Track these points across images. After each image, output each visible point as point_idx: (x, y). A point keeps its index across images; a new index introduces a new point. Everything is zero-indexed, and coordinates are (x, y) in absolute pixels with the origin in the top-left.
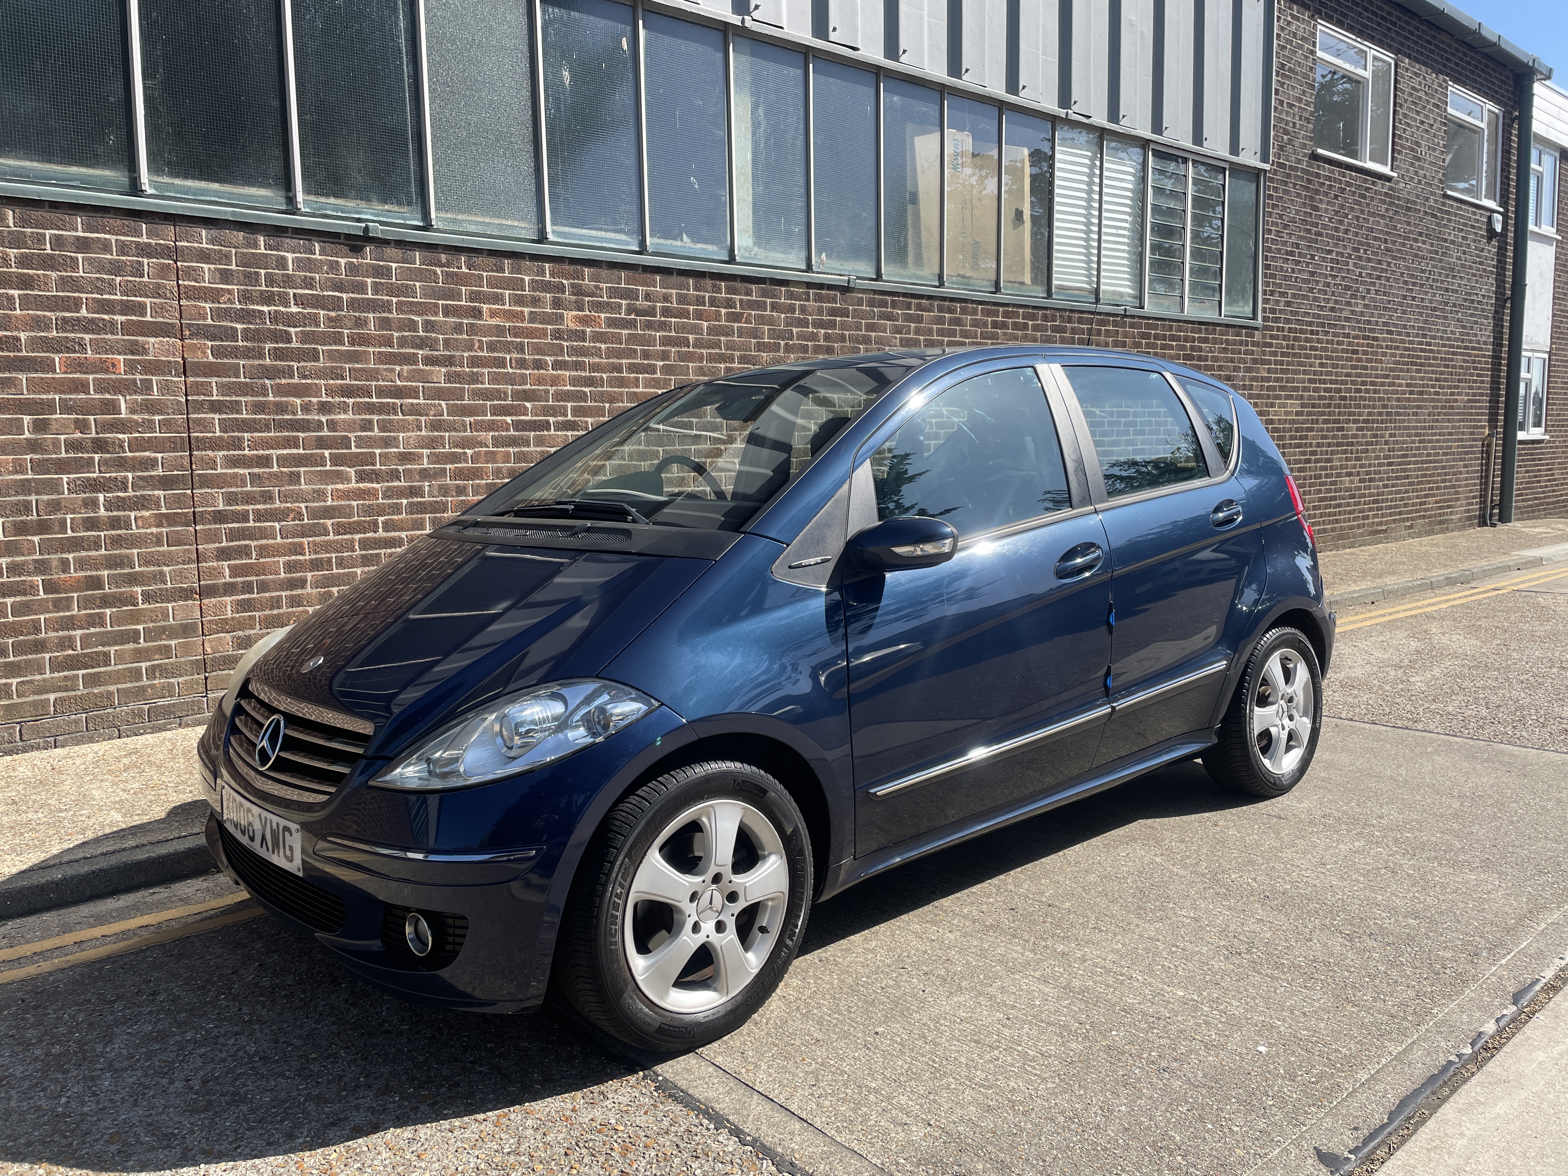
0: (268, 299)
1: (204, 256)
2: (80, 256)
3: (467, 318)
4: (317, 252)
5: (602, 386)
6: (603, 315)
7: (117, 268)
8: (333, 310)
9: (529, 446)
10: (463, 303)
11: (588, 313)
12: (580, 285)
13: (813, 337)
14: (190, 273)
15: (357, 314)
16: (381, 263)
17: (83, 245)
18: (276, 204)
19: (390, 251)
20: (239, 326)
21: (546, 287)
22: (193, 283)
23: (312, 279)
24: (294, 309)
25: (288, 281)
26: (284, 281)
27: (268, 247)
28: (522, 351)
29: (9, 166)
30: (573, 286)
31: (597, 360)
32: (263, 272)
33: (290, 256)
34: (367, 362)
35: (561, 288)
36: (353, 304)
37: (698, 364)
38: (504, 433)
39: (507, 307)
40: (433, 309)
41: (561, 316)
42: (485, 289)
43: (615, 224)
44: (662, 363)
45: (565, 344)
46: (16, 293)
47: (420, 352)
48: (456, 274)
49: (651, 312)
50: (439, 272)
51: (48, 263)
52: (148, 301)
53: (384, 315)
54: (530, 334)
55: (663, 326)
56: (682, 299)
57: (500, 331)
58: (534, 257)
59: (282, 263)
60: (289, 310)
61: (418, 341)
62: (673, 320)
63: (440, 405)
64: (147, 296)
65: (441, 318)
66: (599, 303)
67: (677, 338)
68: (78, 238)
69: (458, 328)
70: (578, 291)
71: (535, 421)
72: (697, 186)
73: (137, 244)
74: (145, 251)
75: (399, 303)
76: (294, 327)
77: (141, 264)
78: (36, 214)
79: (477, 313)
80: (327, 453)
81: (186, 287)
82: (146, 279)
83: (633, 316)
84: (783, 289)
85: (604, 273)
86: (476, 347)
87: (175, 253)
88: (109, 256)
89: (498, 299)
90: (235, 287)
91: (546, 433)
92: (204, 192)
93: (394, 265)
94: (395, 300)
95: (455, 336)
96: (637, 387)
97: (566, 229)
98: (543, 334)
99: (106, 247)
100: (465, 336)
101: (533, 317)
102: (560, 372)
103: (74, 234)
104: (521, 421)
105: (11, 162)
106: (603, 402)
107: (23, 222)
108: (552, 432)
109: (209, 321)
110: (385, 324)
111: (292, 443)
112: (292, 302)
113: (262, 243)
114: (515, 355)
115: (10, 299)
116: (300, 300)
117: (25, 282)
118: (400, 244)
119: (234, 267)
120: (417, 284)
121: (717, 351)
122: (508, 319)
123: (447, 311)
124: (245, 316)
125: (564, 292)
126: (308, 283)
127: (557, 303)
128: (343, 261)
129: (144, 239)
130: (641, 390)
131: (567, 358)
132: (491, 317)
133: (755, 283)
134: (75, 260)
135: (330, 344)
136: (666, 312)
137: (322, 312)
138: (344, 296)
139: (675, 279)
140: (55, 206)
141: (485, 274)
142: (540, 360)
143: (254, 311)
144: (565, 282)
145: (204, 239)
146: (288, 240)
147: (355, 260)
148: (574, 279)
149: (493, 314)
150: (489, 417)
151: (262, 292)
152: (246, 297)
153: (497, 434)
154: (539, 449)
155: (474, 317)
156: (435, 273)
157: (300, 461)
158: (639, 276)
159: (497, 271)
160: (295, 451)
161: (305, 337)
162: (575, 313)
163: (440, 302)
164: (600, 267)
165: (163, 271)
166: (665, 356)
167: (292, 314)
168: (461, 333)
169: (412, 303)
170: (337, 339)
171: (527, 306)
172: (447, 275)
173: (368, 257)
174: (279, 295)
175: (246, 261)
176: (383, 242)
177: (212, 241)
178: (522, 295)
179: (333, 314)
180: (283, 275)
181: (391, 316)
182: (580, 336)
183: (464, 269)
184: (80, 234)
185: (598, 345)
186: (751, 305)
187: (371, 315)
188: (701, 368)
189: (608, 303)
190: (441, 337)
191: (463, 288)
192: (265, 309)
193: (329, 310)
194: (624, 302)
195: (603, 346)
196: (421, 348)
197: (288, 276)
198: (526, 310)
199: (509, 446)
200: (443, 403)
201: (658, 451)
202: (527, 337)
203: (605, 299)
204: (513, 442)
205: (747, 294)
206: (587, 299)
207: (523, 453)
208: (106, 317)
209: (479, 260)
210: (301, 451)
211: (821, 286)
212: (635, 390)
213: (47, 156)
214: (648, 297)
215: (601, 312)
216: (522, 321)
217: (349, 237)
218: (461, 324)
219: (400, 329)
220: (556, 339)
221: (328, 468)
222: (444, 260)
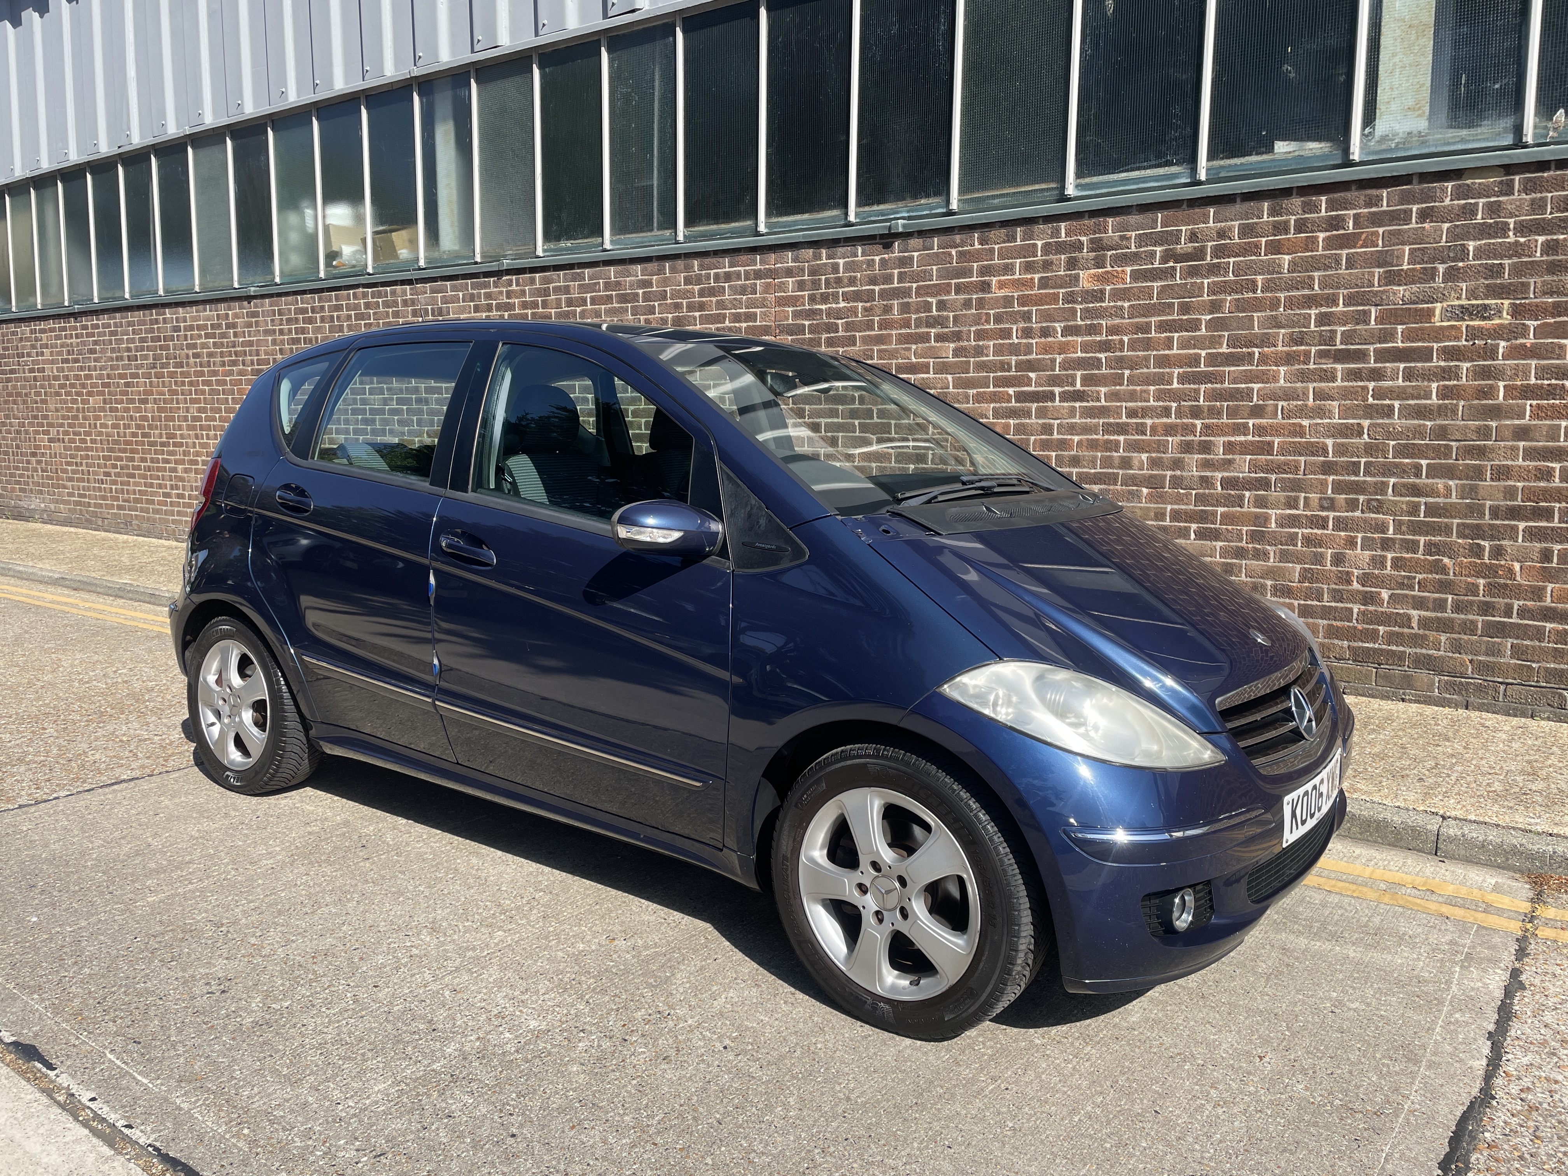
0: (825, 299)
1: (789, 273)
2: (726, 285)
3: (977, 293)
4: (860, 254)
5: (1121, 350)
6: (1128, 269)
7: (743, 290)
8: (868, 302)
9: (1030, 417)
10: (974, 279)
11: (1109, 269)
12: (1101, 239)
13: (1515, 250)
14: (782, 287)
15: (885, 303)
16: (906, 254)
17: (728, 277)
18: (839, 221)
19: (914, 242)
20: (807, 323)
21: (1061, 248)
22: (783, 294)
23: (855, 277)
24: (842, 305)
25: (839, 281)
26: (836, 283)
27: (828, 258)
28: (1029, 319)
29: (700, 231)
30: (1092, 241)
31: (1117, 321)
32: (823, 277)
33: (841, 262)
34: (891, 343)
35: (1079, 246)
36: (883, 294)
37: (1268, 313)
38: (1004, 405)
39: (1017, 276)
40: (946, 289)
41: (1077, 278)
42: (997, 261)
43: (1158, 157)
44: (1209, 317)
45: (1078, 307)
46: (697, 314)
47: (933, 331)
48: (969, 252)
49: (1199, 254)
50: (954, 253)
51: (712, 292)
52: (758, 311)
53: (905, 300)
54: (1039, 300)
55: (1214, 270)
56: (1246, 230)
57: (1008, 301)
58: (1048, 219)
59: (835, 268)
60: (838, 306)
61: (931, 321)
62: (1232, 260)
63: (946, 379)
64: (758, 307)
65: (953, 296)
66: (1125, 255)
67: (1236, 282)
68: (725, 273)
69: (967, 304)
70: (1098, 246)
71: (1038, 392)
72: (1292, 75)
73: (754, 270)
74: (758, 275)
75: (918, 288)
76: (842, 319)
77: (755, 284)
78: (707, 261)
79: (985, 287)
80: (857, 422)
81: (778, 297)
82: (758, 295)
83: (1171, 264)
84: (1450, 185)
85: (1133, 219)
86: (983, 321)
87: (772, 274)
88: (740, 283)
89: (1008, 269)
90: (806, 293)
91: (1050, 404)
92: (795, 223)
93: (916, 254)
94: (915, 285)
95: (964, 312)
96: (1170, 348)
97: (1095, 179)
98: (1055, 298)
99: (738, 275)
100: (974, 311)
101: (1044, 283)
102: (1070, 338)
103: (724, 270)
104: (1022, 392)
105: (701, 228)
106: (1121, 368)
107: (702, 267)
108: (1057, 403)
109: (790, 321)
110: (905, 308)
111: (833, 413)
112: (841, 299)
113: (824, 255)
114: (1022, 325)
115: (695, 318)
116: (846, 297)
117: (702, 307)
118: (921, 233)
119: (806, 278)
120: (934, 268)
121: (1306, 292)
122: (1018, 289)
123: (959, 289)
124: (811, 314)
125: (1081, 249)
126: (852, 281)
127: (1072, 264)
128: (877, 258)
129: (758, 267)
130: (1175, 351)
131: (1080, 323)
132: (1000, 288)
133: (1386, 186)
134: (724, 288)
135: (865, 331)
136: (1219, 252)
137: (860, 304)
138: (877, 288)
139: (1238, 207)
140: (717, 253)
141: (996, 247)
142: (1048, 327)
143: (816, 310)
144: (1084, 239)
145: (788, 259)
146: (840, 249)
147: (886, 256)
148: (1095, 233)
149: (1002, 285)
150: (991, 389)
151: (822, 294)
152: (812, 299)
153: (998, 405)
154: (1040, 421)
155: (983, 290)
156: (950, 254)
157: (839, 427)
158: (1180, 214)
159: (1009, 241)
160: (836, 420)
161: (848, 327)
162: (1092, 271)
163: (953, 281)
164: (1129, 214)
165: (767, 288)
166: (1215, 307)
167: (839, 308)
168: (970, 308)
169: (928, 286)
170: (869, 326)
171: (1039, 272)
172: (961, 254)
173: (896, 252)
174: (833, 295)
175: (813, 272)
176: (906, 235)
177: (794, 261)
178: (1034, 262)
179: (868, 304)
180: (835, 278)
181: (910, 300)
182: (1099, 296)
183: (977, 246)
184: (727, 270)
185: (1119, 303)
186: (1377, 220)
187: (896, 302)
188: (1275, 317)
189: (1136, 254)
190: (951, 314)
191: (975, 265)
192: (824, 307)
193: (866, 302)
194: (1158, 249)
195: (1126, 305)
196: (934, 327)
197: (839, 278)
198: (1037, 277)
199: (1010, 417)
200: (950, 377)
201: (1194, 426)
202: (1036, 304)
203: (1133, 249)
204: (1013, 413)
205: (1369, 204)
206: (1109, 253)
207: (1023, 425)
208: (737, 325)
209: (993, 234)
210: (840, 420)
211: (1542, 166)
212: (1167, 352)
213: (716, 220)
214: (1193, 237)
215: (1127, 265)
216: (1032, 288)
217: (882, 236)
218: (971, 299)
219: (918, 311)
220: (1069, 303)
221: (857, 434)
222: (958, 241)
